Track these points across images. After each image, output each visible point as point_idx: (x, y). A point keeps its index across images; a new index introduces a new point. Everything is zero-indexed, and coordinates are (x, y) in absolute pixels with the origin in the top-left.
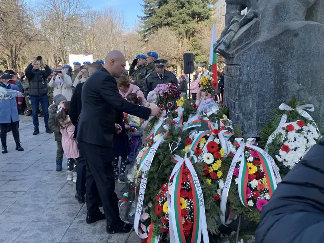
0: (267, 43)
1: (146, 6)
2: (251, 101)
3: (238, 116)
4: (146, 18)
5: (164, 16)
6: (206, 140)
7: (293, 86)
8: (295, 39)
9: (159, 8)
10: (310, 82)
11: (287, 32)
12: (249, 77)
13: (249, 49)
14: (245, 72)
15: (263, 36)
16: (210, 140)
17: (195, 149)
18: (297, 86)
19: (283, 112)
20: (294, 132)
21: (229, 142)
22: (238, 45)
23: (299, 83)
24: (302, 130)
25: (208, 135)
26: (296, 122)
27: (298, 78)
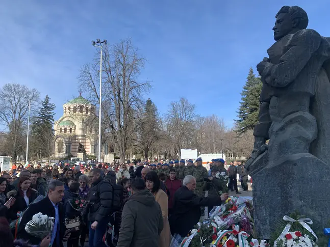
0: (274, 169)
1: (241, 113)
2: (264, 210)
3: (256, 221)
4: (241, 121)
5: (255, 119)
6: (227, 238)
7: (297, 203)
8: (295, 167)
9: (251, 114)
10: (310, 200)
11: (287, 162)
12: (261, 193)
13: (261, 173)
14: (258, 189)
15: (271, 164)
16: (230, 238)
17: (218, 244)
18: (300, 203)
19: (286, 222)
20: (292, 240)
21: (247, 242)
22: (255, 168)
23: (301, 200)
24: (299, 239)
25: (229, 234)
26: (295, 232)
27: (300, 196)
